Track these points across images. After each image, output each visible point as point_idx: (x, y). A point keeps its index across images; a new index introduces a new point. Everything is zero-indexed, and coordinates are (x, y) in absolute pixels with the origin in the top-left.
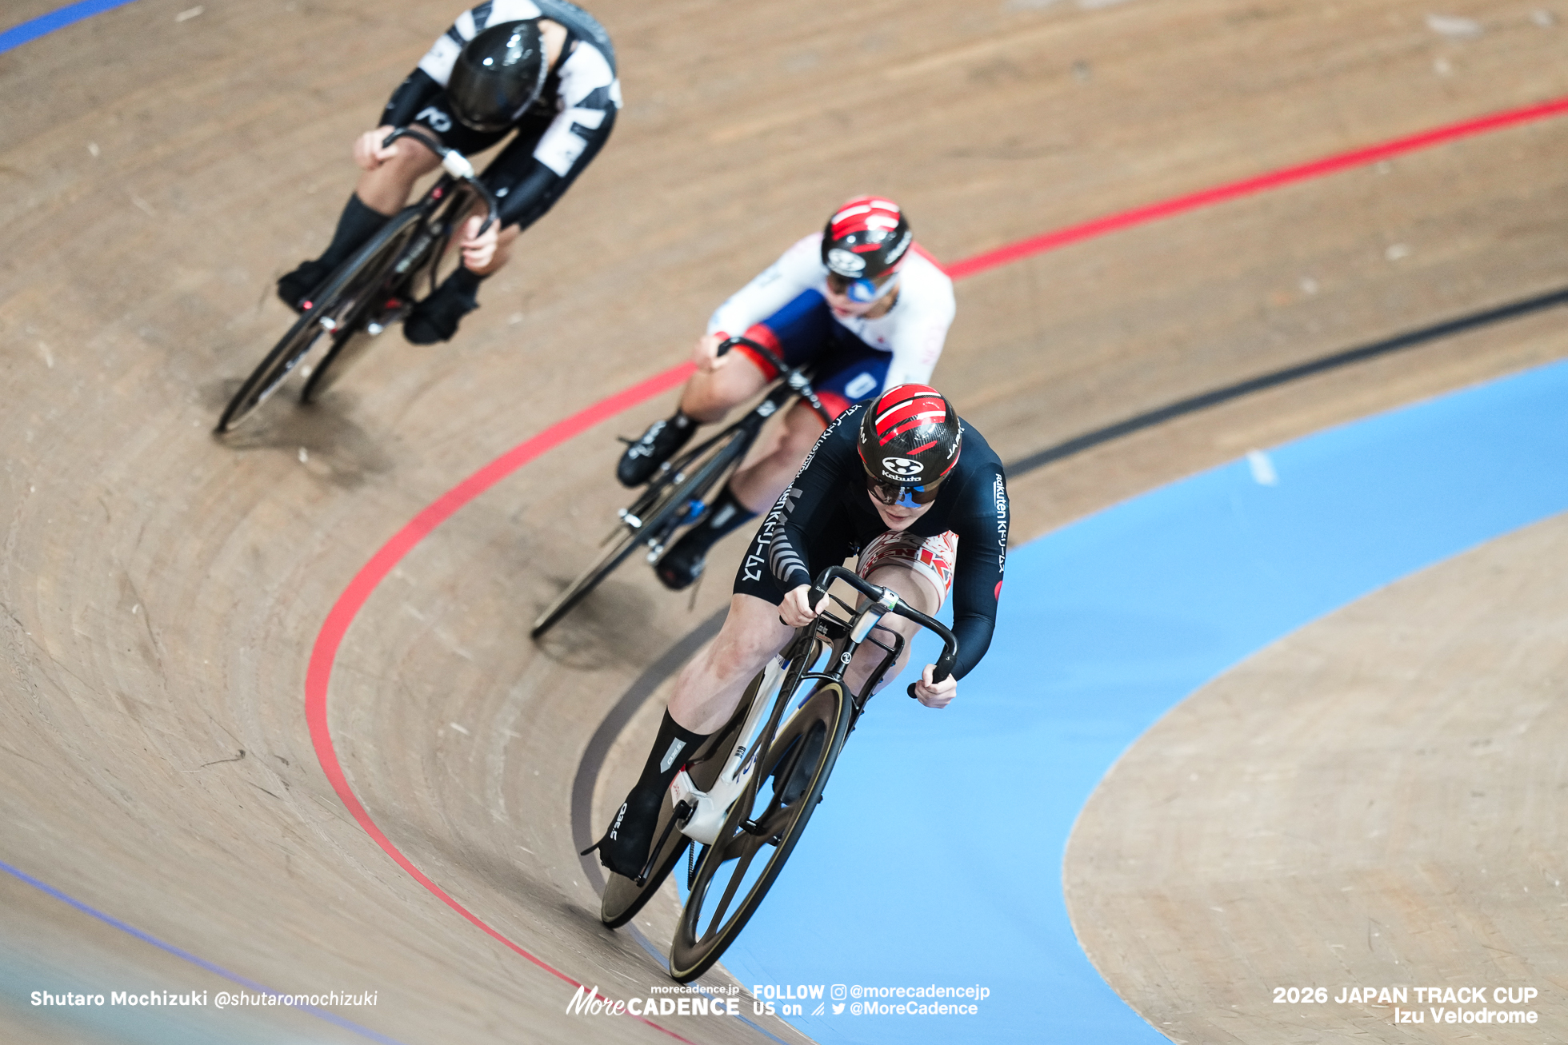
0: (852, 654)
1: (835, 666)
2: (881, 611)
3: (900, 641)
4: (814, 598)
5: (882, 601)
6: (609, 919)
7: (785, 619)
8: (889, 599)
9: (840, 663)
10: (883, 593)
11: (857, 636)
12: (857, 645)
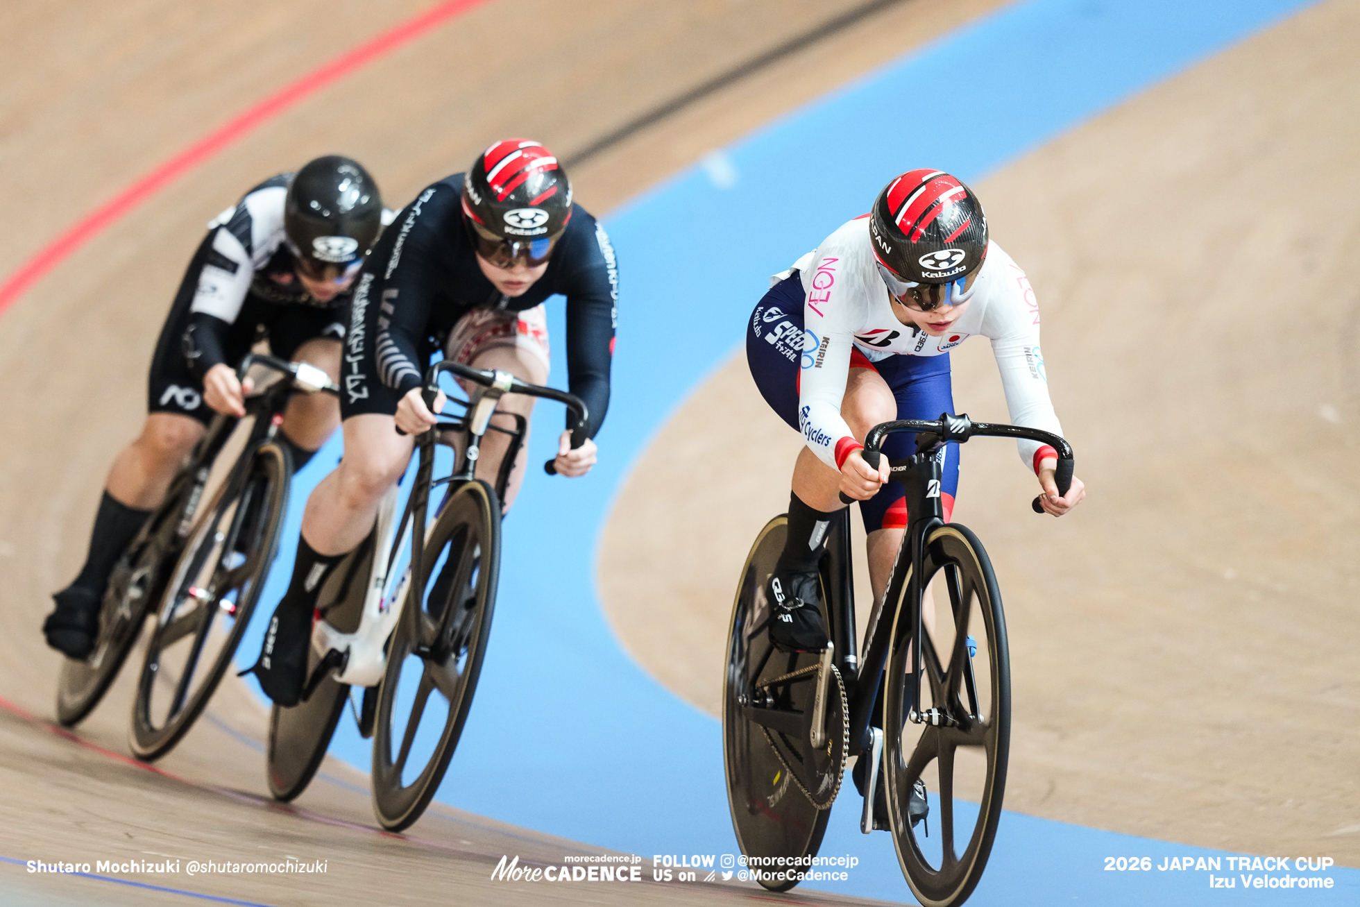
0: (478, 446)
1: (464, 466)
2: (497, 394)
3: (521, 422)
4: (429, 398)
5: (496, 385)
6: (282, 793)
7: (403, 428)
8: (504, 380)
9: (467, 461)
10: (495, 376)
11: (478, 427)
12: (480, 437)
